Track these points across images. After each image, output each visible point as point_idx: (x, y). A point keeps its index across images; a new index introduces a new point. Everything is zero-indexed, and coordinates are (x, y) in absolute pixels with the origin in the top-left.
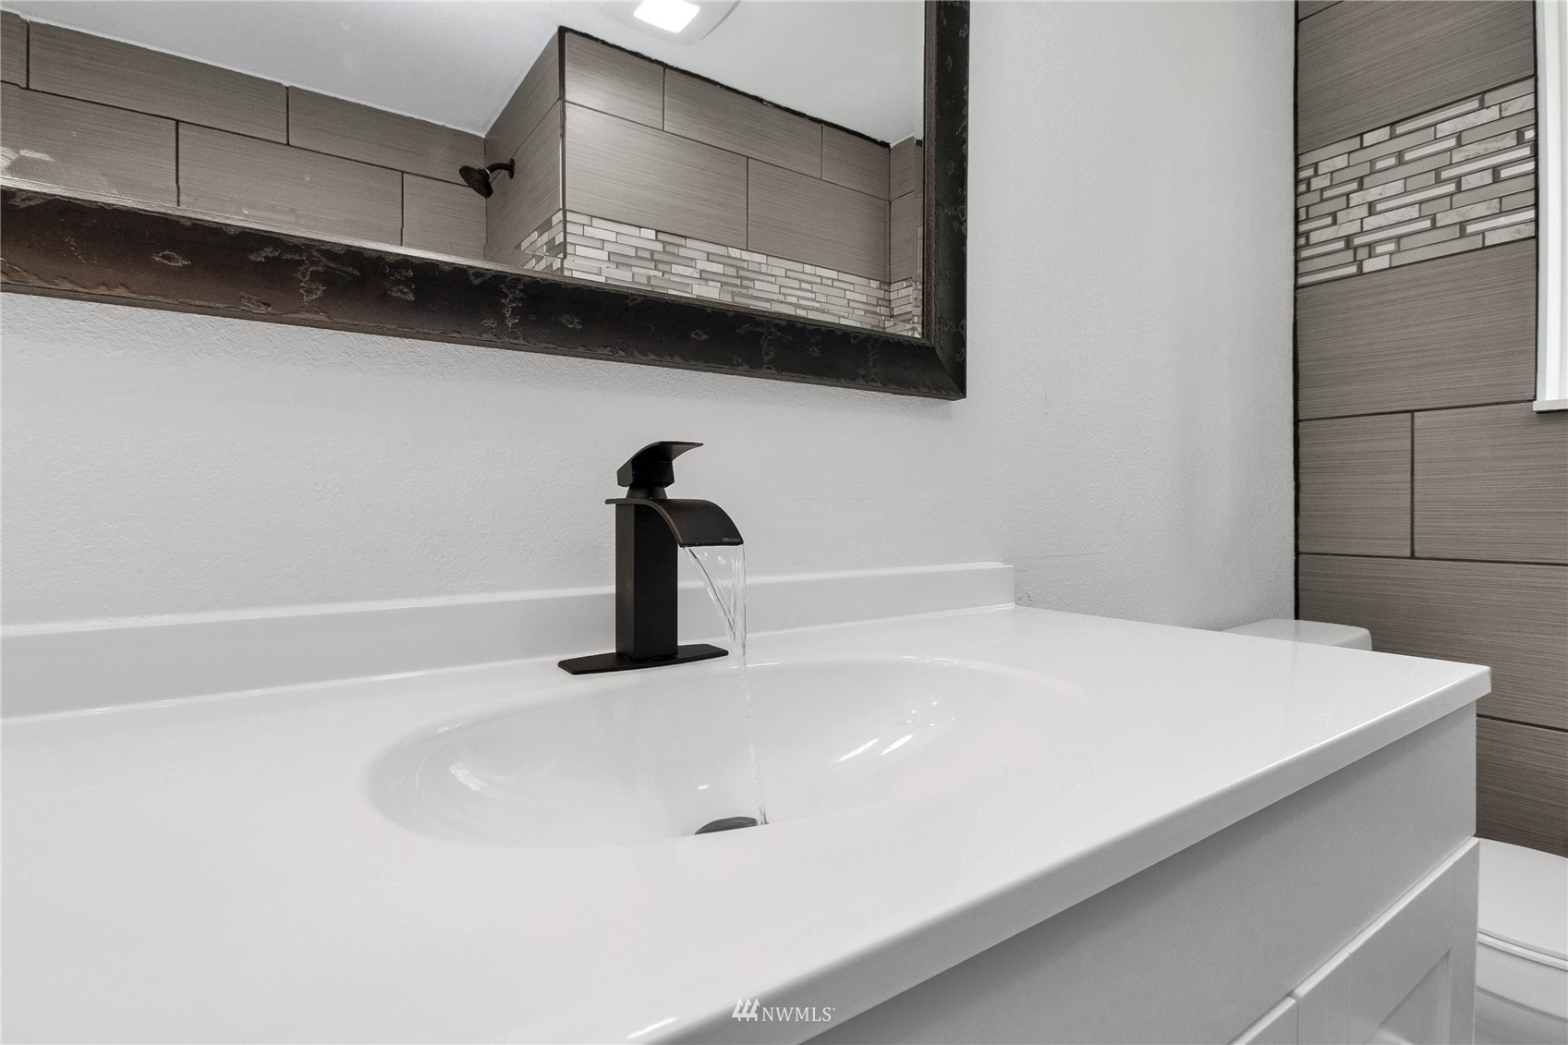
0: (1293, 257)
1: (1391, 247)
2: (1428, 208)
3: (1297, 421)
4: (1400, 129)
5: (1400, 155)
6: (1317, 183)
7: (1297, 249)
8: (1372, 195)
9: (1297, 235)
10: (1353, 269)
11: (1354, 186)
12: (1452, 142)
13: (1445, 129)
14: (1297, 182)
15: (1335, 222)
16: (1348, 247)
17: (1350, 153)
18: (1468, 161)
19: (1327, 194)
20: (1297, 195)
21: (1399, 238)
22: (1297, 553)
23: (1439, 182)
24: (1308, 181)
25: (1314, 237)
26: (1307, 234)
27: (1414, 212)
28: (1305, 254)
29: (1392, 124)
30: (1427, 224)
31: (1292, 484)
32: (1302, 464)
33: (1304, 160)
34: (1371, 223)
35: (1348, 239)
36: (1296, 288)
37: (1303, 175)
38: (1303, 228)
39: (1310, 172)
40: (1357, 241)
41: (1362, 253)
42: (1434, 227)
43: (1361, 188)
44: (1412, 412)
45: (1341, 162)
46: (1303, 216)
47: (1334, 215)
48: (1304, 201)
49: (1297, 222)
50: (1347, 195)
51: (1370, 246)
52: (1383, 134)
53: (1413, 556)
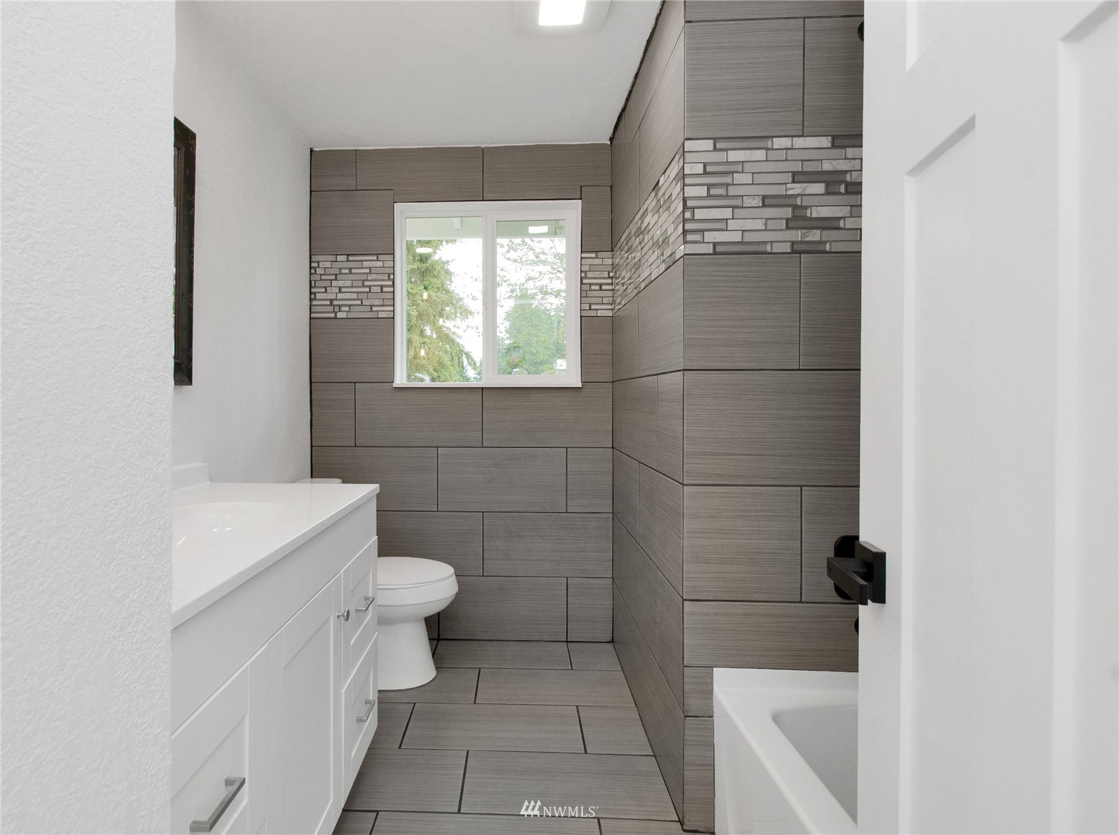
0: (309, 304)
1: (347, 309)
2: (361, 296)
3: (311, 383)
4: (351, 258)
5: (350, 269)
6: (319, 271)
7: (311, 300)
8: (341, 283)
9: (311, 293)
10: (333, 315)
11: (333, 277)
12: (368, 271)
13: (366, 264)
14: (311, 268)
15: (326, 292)
16: (331, 304)
17: (332, 261)
18: (373, 280)
19: (323, 277)
20: (311, 274)
21: (350, 306)
22: (312, 446)
23: (364, 286)
24: (315, 268)
25: (318, 296)
26: (315, 293)
27: (355, 296)
28: (314, 303)
29: (348, 255)
30: (359, 302)
31: (310, 413)
32: (313, 404)
33: (314, 258)
34: (340, 296)
35: (331, 301)
36: (310, 318)
37: (313, 265)
38: (313, 290)
39: (316, 265)
40: (335, 303)
41: (337, 309)
42: (362, 304)
43: (336, 279)
44: (355, 383)
45: (328, 264)
46: (313, 285)
47: (326, 288)
48: (313, 277)
49: (311, 287)
50: (331, 280)
51: (340, 306)
52: (344, 258)
53: (356, 446)
